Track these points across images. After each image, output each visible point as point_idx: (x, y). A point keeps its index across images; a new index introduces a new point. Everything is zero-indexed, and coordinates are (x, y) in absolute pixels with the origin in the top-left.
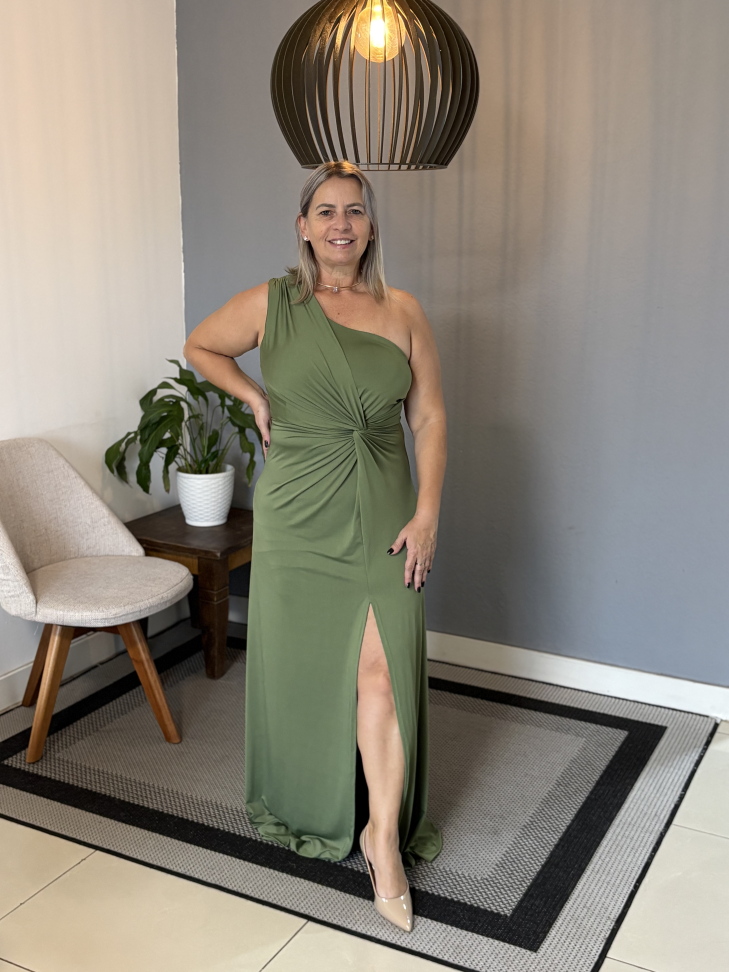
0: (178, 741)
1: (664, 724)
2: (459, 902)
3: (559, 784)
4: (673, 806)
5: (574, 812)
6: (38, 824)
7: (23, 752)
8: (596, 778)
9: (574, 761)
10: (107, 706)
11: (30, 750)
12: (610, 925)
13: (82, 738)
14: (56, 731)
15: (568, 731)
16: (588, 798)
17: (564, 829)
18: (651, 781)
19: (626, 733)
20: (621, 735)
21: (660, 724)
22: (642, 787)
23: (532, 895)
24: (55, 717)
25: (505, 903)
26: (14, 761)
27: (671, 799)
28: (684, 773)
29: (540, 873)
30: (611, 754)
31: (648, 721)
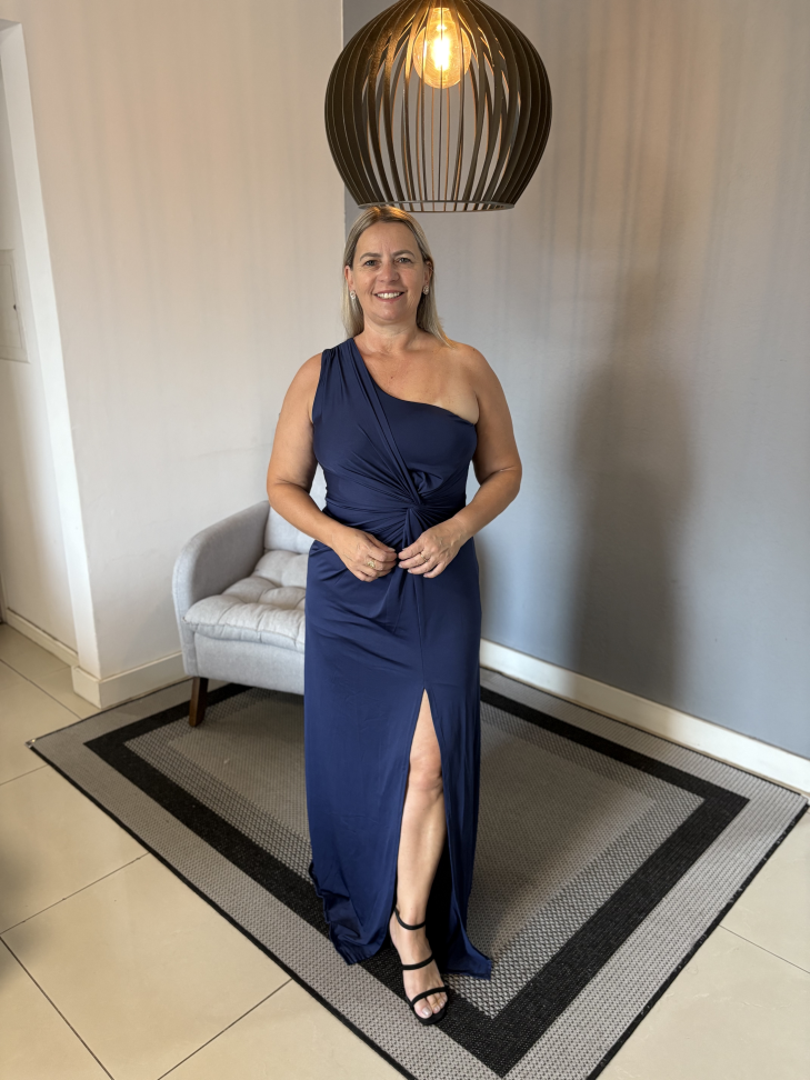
1: (747, 796)
4: (724, 905)
12: (601, 1055)
17: (593, 912)
19: (699, 801)
20: (695, 803)
21: (743, 795)
27: (723, 896)
28: (750, 863)
29: (547, 966)
30: (678, 824)
31: (730, 790)
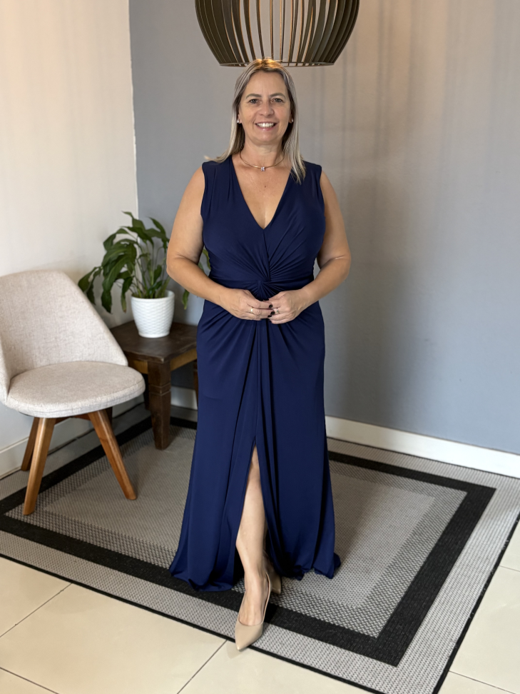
0: (134, 498)
1: (494, 487)
2: (339, 626)
3: (415, 534)
4: (500, 551)
5: (426, 556)
6: (30, 563)
7: (20, 506)
8: (443, 528)
9: (426, 515)
10: (82, 470)
11: (25, 505)
12: (453, 645)
13: (64, 496)
14: (45, 490)
15: (422, 492)
16: (437, 545)
17: (418, 569)
18: (484, 531)
19: (465, 493)
20: (462, 495)
21: (491, 486)
22: (477, 537)
23: (393, 622)
24: (44, 479)
25: (373, 628)
26: (13, 514)
27: (498, 546)
28: (509, 525)
29: (400, 604)
30: (455, 509)
31: (482, 484)
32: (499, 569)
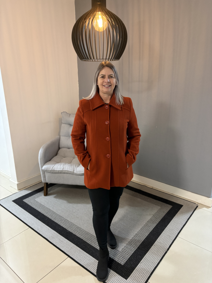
1: (182, 204)
20: (170, 207)
28: (184, 222)
31: (178, 203)
32: (178, 238)
